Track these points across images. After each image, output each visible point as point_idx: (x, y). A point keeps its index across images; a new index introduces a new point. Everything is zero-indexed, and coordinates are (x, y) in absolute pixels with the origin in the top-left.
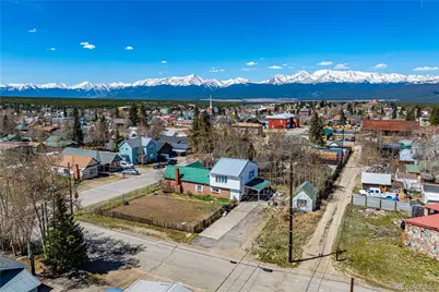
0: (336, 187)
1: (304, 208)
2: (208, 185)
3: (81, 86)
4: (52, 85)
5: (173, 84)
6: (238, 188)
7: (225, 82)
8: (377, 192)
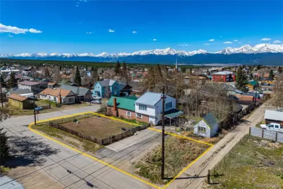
0: (243, 121)
1: (203, 135)
2: (134, 112)
3: (102, 55)
4: (85, 55)
5: (156, 54)
6: (154, 115)
7: (190, 53)
8: (277, 127)
